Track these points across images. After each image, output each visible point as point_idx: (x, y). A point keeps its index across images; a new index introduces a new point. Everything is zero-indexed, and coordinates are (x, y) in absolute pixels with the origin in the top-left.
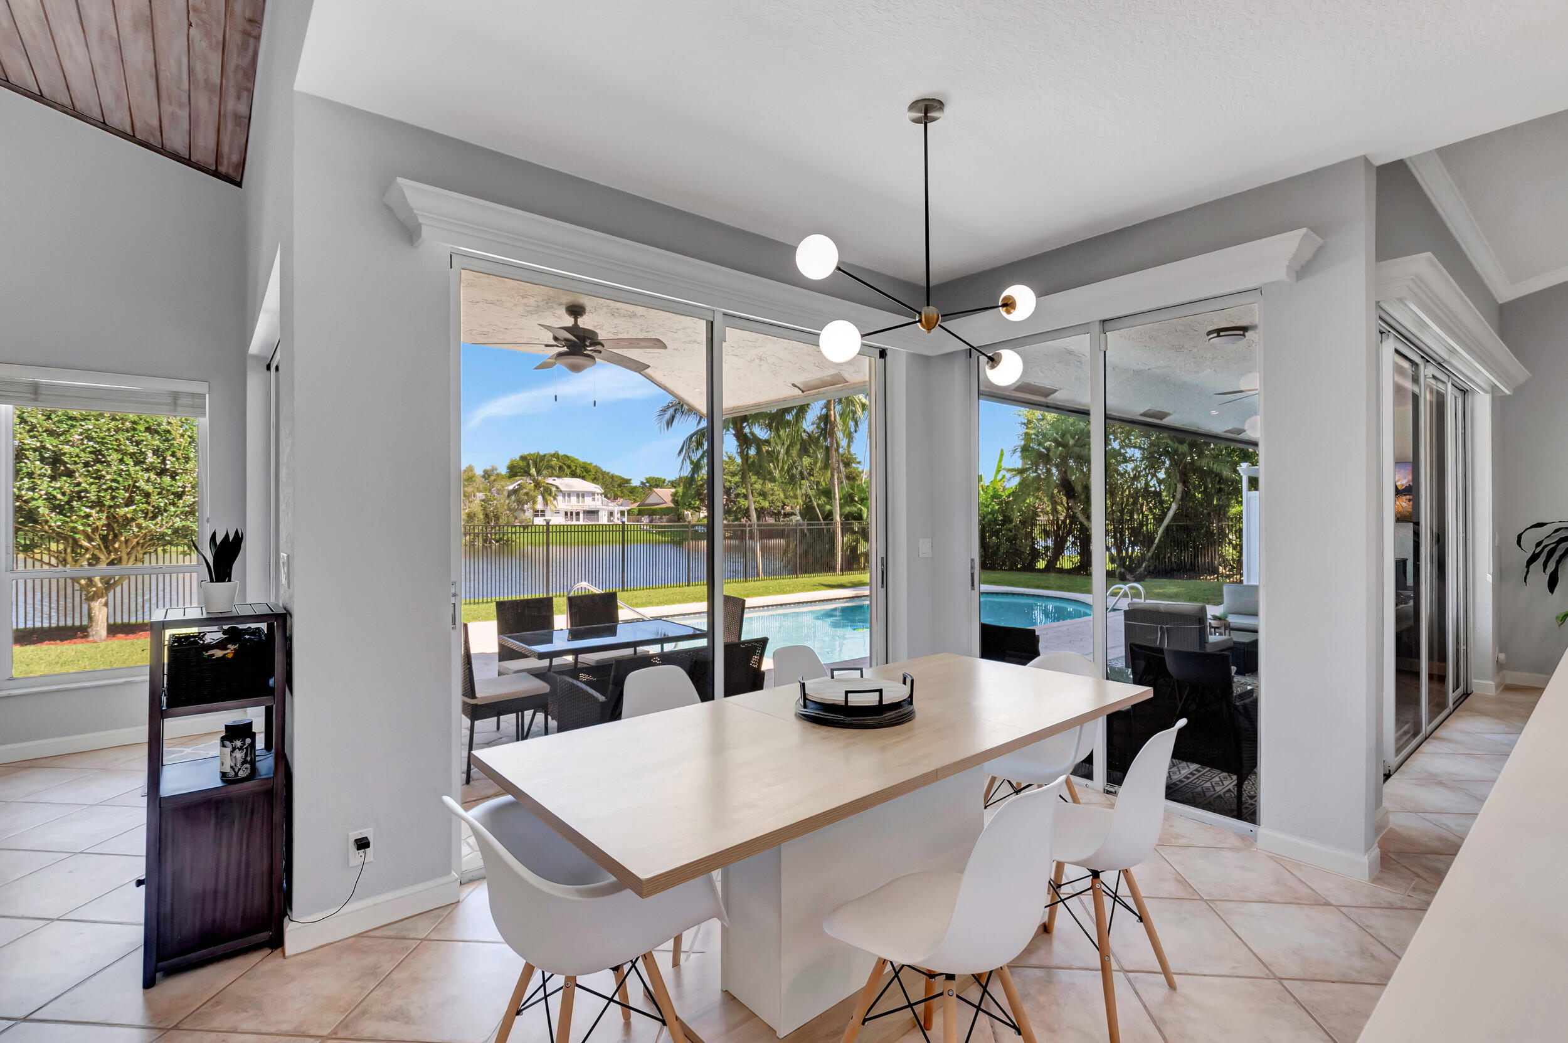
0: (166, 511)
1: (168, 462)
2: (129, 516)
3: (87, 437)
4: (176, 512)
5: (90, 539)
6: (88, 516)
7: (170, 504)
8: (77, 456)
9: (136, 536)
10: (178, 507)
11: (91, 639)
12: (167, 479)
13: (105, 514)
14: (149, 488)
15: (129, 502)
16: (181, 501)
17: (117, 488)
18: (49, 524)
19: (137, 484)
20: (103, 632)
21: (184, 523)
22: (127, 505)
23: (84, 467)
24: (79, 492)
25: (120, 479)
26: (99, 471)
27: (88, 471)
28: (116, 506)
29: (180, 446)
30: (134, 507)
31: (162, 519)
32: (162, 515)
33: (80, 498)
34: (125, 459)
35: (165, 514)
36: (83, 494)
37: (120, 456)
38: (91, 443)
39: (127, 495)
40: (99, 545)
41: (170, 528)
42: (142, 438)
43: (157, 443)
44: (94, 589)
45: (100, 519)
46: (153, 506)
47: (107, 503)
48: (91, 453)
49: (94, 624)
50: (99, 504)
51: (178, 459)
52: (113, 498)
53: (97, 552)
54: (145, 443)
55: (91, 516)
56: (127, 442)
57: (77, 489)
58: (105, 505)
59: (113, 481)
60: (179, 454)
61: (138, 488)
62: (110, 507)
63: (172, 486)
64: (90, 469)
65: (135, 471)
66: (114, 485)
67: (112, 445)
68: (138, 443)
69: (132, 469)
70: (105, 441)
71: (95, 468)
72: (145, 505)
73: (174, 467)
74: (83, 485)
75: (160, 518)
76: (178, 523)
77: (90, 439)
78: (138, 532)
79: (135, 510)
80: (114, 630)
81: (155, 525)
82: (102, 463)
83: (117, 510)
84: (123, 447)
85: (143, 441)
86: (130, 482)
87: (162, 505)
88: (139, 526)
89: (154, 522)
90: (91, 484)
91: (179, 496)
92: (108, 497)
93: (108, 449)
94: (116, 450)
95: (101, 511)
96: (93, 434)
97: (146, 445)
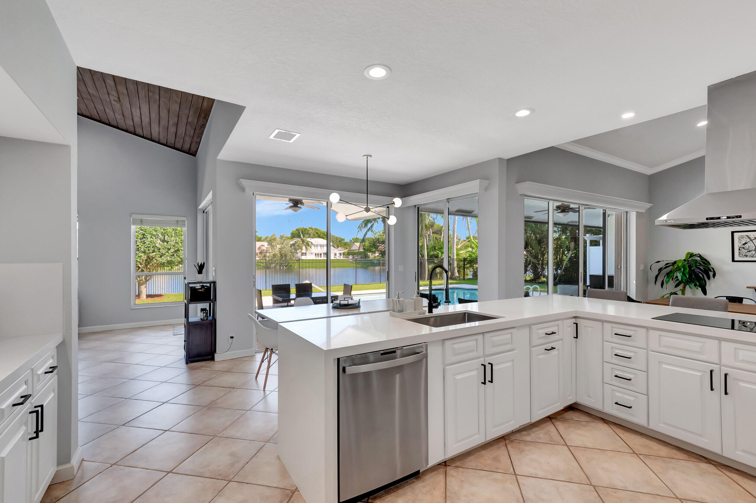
0: (165, 254)
1: (166, 238)
2: (154, 256)
3: (141, 229)
4: (168, 255)
5: (141, 264)
6: (141, 256)
7: (166, 252)
8: (138, 236)
9: (155, 263)
10: (169, 253)
11: (141, 299)
12: (165, 243)
13: (146, 256)
14: (159, 247)
15: (154, 251)
16: (170, 251)
17: (150, 247)
19: (156, 245)
20: (145, 297)
21: (171, 259)
22: (153, 253)
23: (140, 240)
24: (138, 248)
25: (151, 243)
26: (144, 241)
27: (141, 241)
28: (150, 253)
29: (169, 232)
30: (155, 253)
31: (164, 257)
32: (164, 256)
33: (138, 250)
34: (153, 236)
35: (165, 256)
36: (139, 249)
37: (151, 236)
38: (142, 232)
39: (153, 249)
40: (144, 266)
41: (166, 261)
42: (157, 229)
43: (162, 231)
44: (142, 282)
45: (144, 257)
46: (161, 253)
47: (147, 252)
48: (142, 235)
49: (142, 294)
50: (144, 252)
51: (169, 236)
52: (149, 250)
53: (143, 269)
54: (158, 231)
56: (153, 231)
57: (138, 247)
58: (146, 253)
59: (149, 244)
60: (169, 235)
61: (156, 247)
62: (148, 253)
63: (167, 246)
64: (142, 240)
65: (156, 241)
66: (149, 245)
67: (148, 232)
68: (156, 231)
69: (154, 240)
70: (146, 231)
71: (143, 240)
72: (159, 253)
73: (168, 239)
74: (140, 246)
75: (163, 257)
76: (169, 259)
77: (142, 230)
78: (156, 262)
79: (156, 254)
80: (149, 296)
81: (162, 259)
82: (145, 238)
83: (150, 254)
84: (151, 233)
85: (158, 230)
86: (154, 245)
87: (164, 252)
88: (156, 260)
89: (161, 258)
90: (142, 246)
91: (169, 249)
92: (147, 250)
93: (147, 233)
94: (149, 234)
95: (145, 255)
96: (143, 228)
97: (159, 232)
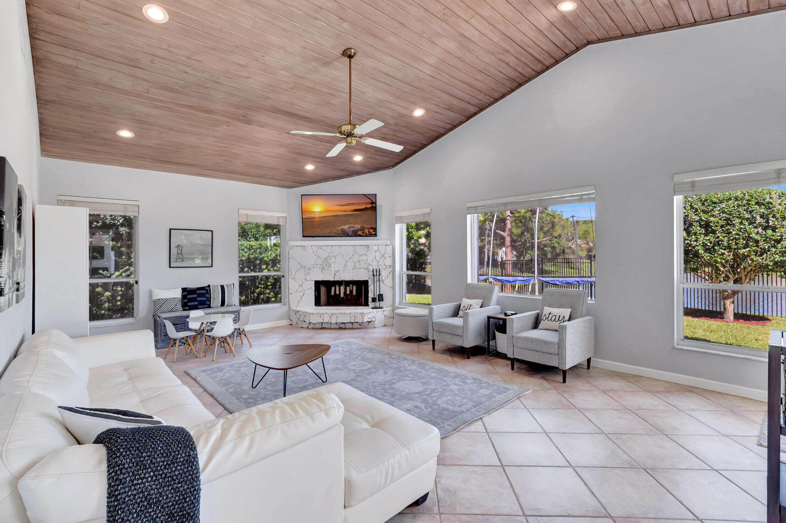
0: (769, 251)
1: (770, 221)
2: (746, 254)
3: (722, 212)
4: (776, 251)
5: (724, 267)
6: (723, 254)
7: (772, 247)
8: (717, 222)
9: (750, 266)
10: (777, 248)
11: (725, 320)
12: (770, 232)
13: (732, 253)
14: (758, 237)
15: (746, 246)
16: (780, 245)
17: (739, 239)
18: (704, 258)
19: (751, 236)
20: (732, 318)
21: (782, 258)
22: (744, 248)
23: (721, 228)
24: (718, 242)
25: (740, 233)
26: (729, 229)
27: (723, 230)
28: (738, 249)
29: (779, 211)
30: (749, 249)
31: (767, 256)
32: (766, 253)
33: (719, 245)
34: (743, 222)
35: (769, 253)
36: (720, 242)
37: (740, 221)
38: (724, 215)
39: (745, 242)
40: (729, 270)
41: (772, 261)
42: (753, 209)
43: (763, 210)
44: (727, 293)
45: (729, 256)
46: (761, 248)
47: (733, 247)
48: (724, 220)
49: (727, 312)
50: (729, 247)
51: (777, 219)
52: (736, 244)
53: (728, 274)
54: (755, 211)
55: (725, 254)
56: (745, 212)
57: (717, 240)
58: (732, 248)
59: (736, 234)
60: (778, 216)
61: (751, 238)
62: (735, 249)
63: (773, 235)
64: (724, 229)
65: (749, 228)
66: (737, 236)
67: (736, 214)
68: (751, 212)
69: (747, 227)
70: (731, 213)
71: (726, 228)
72: (755, 248)
73: (774, 224)
74: (720, 238)
75: (765, 255)
76: (777, 258)
77: (724, 212)
78: (751, 263)
79: (749, 251)
80: (738, 317)
81: (762, 259)
82: (730, 225)
83: (739, 251)
84: (742, 215)
85: (754, 210)
86: (747, 235)
87: (767, 247)
88: (752, 260)
89: (761, 258)
90: (725, 237)
91: (778, 241)
92: (734, 244)
93: (733, 217)
94: (738, 217)
95: (730, 251)
96: (726, 210)
97: (756, 212)
